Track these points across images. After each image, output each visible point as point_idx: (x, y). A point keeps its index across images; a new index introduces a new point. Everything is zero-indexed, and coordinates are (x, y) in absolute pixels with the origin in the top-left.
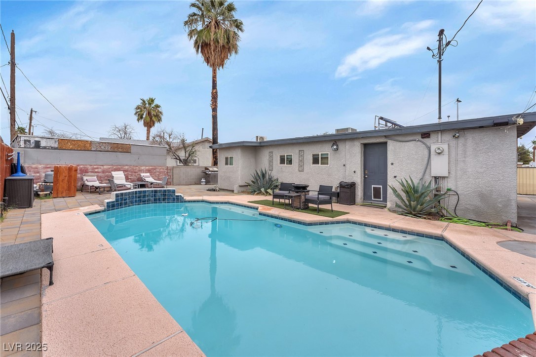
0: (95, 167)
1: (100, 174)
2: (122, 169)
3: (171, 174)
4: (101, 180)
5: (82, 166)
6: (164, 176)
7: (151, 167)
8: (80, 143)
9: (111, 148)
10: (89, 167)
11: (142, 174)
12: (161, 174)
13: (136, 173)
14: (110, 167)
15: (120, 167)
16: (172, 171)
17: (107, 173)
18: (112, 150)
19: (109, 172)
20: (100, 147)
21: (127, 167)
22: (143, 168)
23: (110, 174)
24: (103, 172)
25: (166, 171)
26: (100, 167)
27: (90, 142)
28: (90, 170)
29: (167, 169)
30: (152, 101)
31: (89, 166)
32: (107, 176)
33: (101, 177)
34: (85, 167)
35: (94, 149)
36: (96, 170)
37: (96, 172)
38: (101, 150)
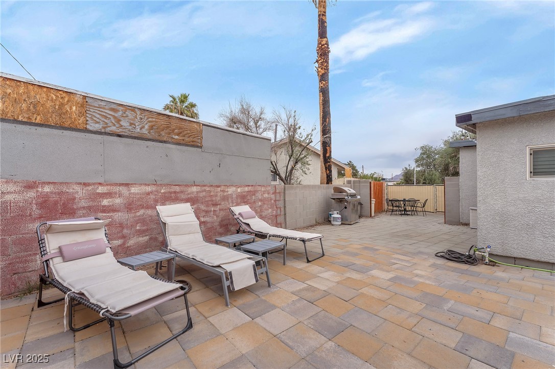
0: (101, 190)
1: (118, 216)
2: (183, 196)
3: (281, 204)
4: (123, 237)
5: (47, 189)
6: (270, 210)
7: (246, 189)
8: (41, 97)
9: (151, 128)
10: (80, 192)
11: (237, 210)
12: (265, 206)
13: (215, 205)
14: (149, 189)
15: (177, 189)
16: (282, 198)
17: (141, 212)
18: (153, 134)
19: (148, 207)
20: (119, 121)
21: (194, 189)
22: (231, 190)
23: (149, 212)
24: (130, 207)
25: (273, 196)
26: (116, 189)
27: (79, 99)
28: (83, 203)
29: (275, 193)
30: (184, 98)
31: (77, 188)
32: (142, 221)
33: (121, 226)
34: (61, 193)
35: (97, 127)
36: (105, 202)
37: (105, 210)
38: (119, 131)
